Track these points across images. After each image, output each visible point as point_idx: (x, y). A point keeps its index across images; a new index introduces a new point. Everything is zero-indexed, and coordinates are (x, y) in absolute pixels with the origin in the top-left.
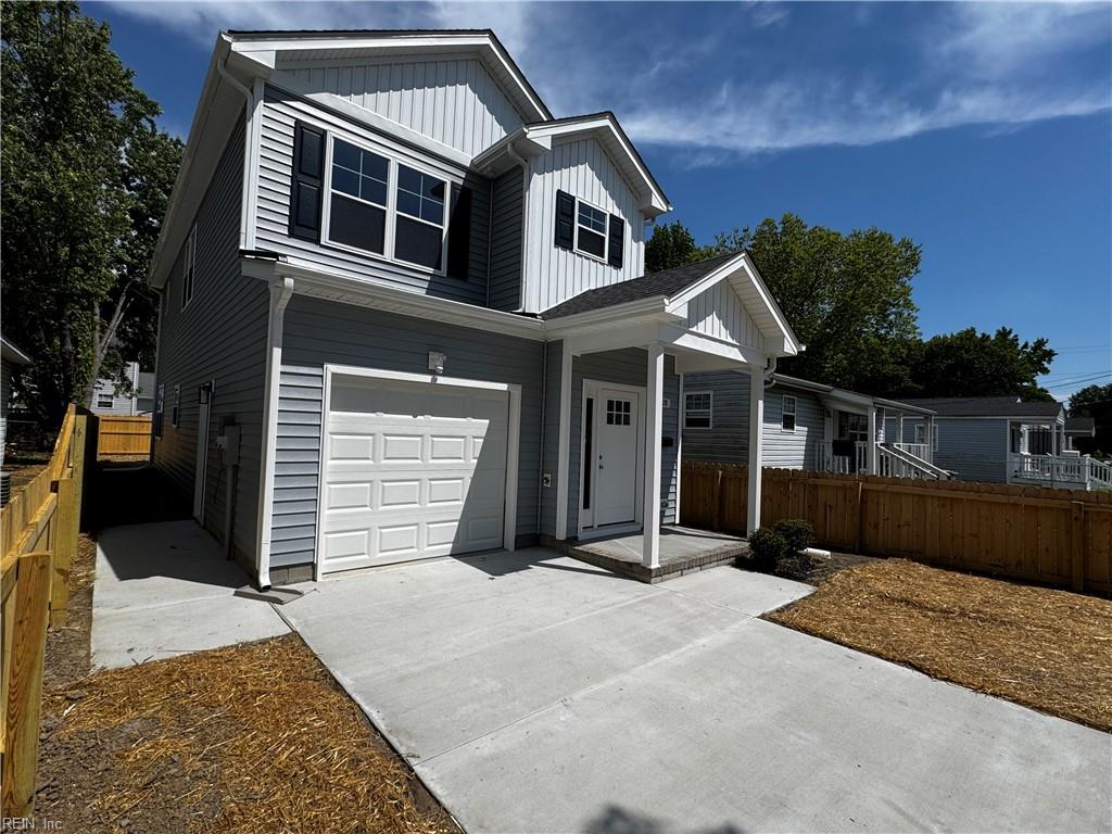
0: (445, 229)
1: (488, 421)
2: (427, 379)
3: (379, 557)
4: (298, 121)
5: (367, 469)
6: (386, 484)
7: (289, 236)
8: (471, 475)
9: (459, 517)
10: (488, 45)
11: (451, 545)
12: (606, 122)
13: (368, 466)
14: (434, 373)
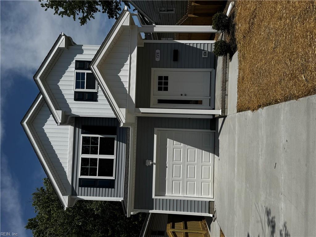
0: (99, 136)
1: (168, 139)
2: (154, 166)
3: (211, 179)
4: (79, 186)
5: (183, 183)
6: (188, 177)
7: (114, 188)
8: (187, 145)
9: (201, 150)
10: (26, 123)
11: (211, 154)
12: (38, 78)
13: (182, 183)
14: (152, 165)
